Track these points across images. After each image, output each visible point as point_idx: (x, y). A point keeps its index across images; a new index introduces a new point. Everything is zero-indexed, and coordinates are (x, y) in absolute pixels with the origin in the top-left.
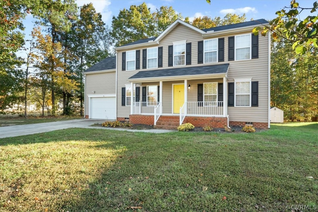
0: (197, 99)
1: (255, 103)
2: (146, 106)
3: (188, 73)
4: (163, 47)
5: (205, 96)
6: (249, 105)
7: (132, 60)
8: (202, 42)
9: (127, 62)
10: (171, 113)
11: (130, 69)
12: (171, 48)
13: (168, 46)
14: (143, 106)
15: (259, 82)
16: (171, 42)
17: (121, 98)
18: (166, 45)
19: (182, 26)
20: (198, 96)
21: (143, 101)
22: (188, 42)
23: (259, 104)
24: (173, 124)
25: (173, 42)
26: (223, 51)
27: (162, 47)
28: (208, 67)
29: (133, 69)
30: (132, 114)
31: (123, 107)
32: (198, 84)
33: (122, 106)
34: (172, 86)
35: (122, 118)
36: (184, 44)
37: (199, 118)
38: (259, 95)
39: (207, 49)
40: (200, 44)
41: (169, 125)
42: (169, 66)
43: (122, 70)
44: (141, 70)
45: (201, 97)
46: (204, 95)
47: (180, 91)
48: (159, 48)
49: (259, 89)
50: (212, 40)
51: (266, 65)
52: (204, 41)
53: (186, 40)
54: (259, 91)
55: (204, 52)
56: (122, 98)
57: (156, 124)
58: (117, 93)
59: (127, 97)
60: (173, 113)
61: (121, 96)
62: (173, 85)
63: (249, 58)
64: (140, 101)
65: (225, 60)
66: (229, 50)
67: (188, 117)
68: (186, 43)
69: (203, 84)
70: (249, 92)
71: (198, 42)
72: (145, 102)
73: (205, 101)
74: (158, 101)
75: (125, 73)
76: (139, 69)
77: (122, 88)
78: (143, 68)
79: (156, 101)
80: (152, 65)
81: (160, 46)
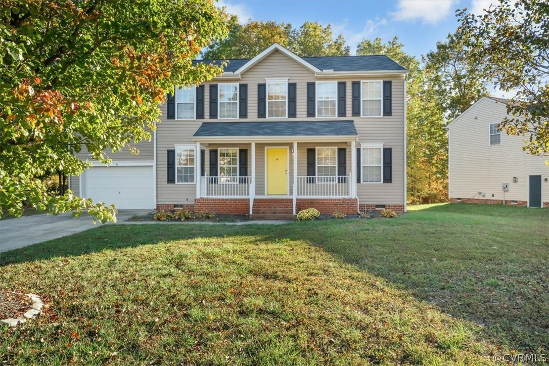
0: (306, 171)
1: (388, 178)
2: (217, 183)
3: (299, 132)
4: (249, 85)
5: (318, 167)
6: (380, 181)
7: (188, 102)
8: (314, 84)
9: (178, 104)
10: (263, 194)
11: (184, 118)
12: (262, 88)
13: (257, 85)
14: (212, 183)
15: (393, 150)
16: (263, 79)
17: (166, 169)
18: (254, 82)
19: (282, 55)
20: (308, 168)
21: (210, 176)
22: (291, 82)
23: (393, 179)
24: (280, 212)
25: (266, 79)
26: (345, 101)
27: (247, 84)
28: (324, 124)
29: (191, 117)
30: (199, 198)
31: (171, 185)
32: (308, 149)
33: (168, 183)
34: (264, 150)
35: (169, 206)
36: (285, 84)
37: (318, 201)
38: (393, 167)
39: (320, 96)
40: (311, 87)
41: (273, 213)
42: (258, 117)
43: (168, 119)
44: (207, 119)
45: (313, 168)
46: (317, 165)
47: (277, 159)
48: (241, 86)
49: (393, 158)
50: (328, 83)
51: (401, 126)
52: (317, 82)
53: (287, 78)
54: (393, 161)
55: (317, 100)
56: (168, 168)
57: (253, 213)
58: (157, 159)
59: (178, 167)
60: (266, 194)
61: (166, 166)
62: (266, 148)
63: (380, 115)
64: (206, 174)
65: (347, 115)
66: (353, 101)
67: (300, 200)
68: (288, 83)
69: (315, 149)
70: (380, 163)
71: (307, 83)
72: (216, 177)
73: (318, 175)
74: (240, 175)
75: (174, 123)
76: (203, 118)
77: (168, 150)
78: (210, 118)
79: (236, 175)
80: (228, 114)
81: (243, 82)
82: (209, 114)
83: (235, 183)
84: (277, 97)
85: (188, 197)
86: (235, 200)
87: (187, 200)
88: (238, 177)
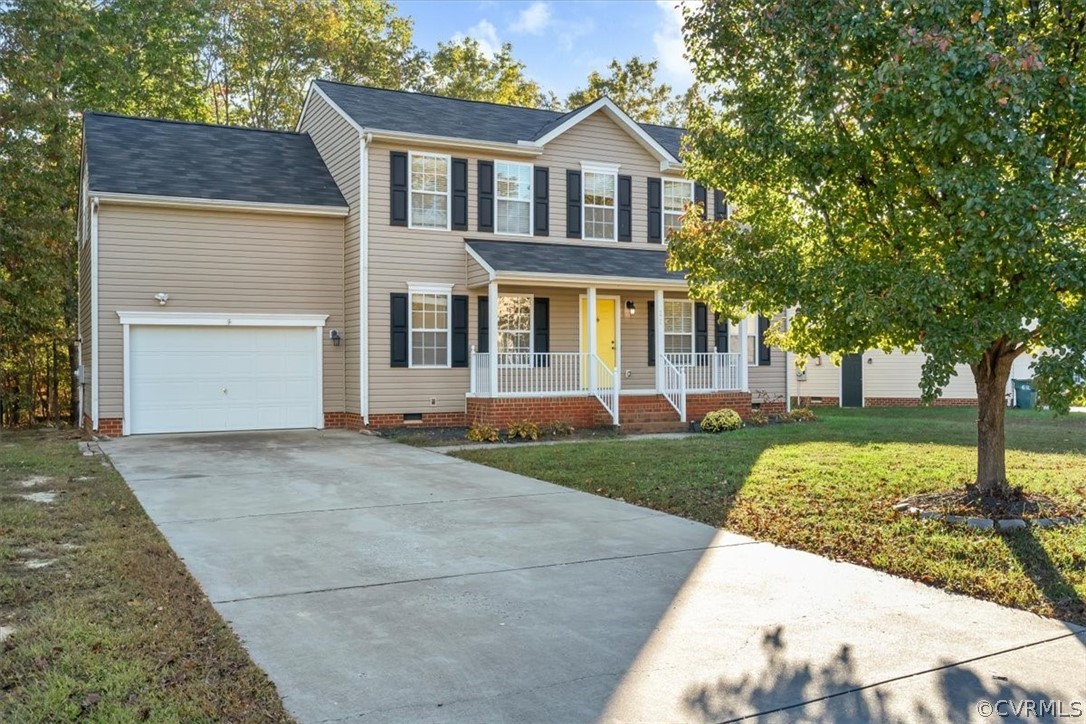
0: (647, 343)
1: (764, 357)
2: (549, 366)
4: (551, 170)
6: (755, 363)
7: (435, 193)
8: (658, 181)
9: (412, 193)
11: (427, 225)
12: (574, 178)
13: (565, 171)
16: (577, 161)
17: (389, 335)
18: (561, 165)
19: (606, 120)
20: (649, 336)
21: (479, 350)
22: (622, 173)
23: (772, 359)
25: (582, 162)
27: (548, 169)
29: (441, 226)
31: (398, 371)
32: (648, 302)
33: (393, 365)
34: (578, 301)
35: (392, 416)
36: (613, 176)
39: (668, 205)
40: (654, 187)
42: (568, 236)
43: (391, 225)
44: (473, 232)
48: (537, 170)
50: (680, 183)
52: (664, 179)
53: (619, 166)
55: (663, 211)
56: (393, 333)
57: (619, 422)
58: (369, 312)
59: (413, 333)
61: (387, 328)
62: (581, 296)
64: (473, 347)
68: (618, 176)
70: (755, 331)
71: (648, 178)
74: (536, 351)
75: (404, 235)
76: (466, 230)
77: (392, 294)
78: (479, 230)
79: (527, 351)
80: (513, 225)
81: (542, 164)
82: (476, 222)
83: (527, 366)
84: (599, 200)
85: (434, 397)
86: (564, 399)
87: (433, 403)
88: (532, 353)
